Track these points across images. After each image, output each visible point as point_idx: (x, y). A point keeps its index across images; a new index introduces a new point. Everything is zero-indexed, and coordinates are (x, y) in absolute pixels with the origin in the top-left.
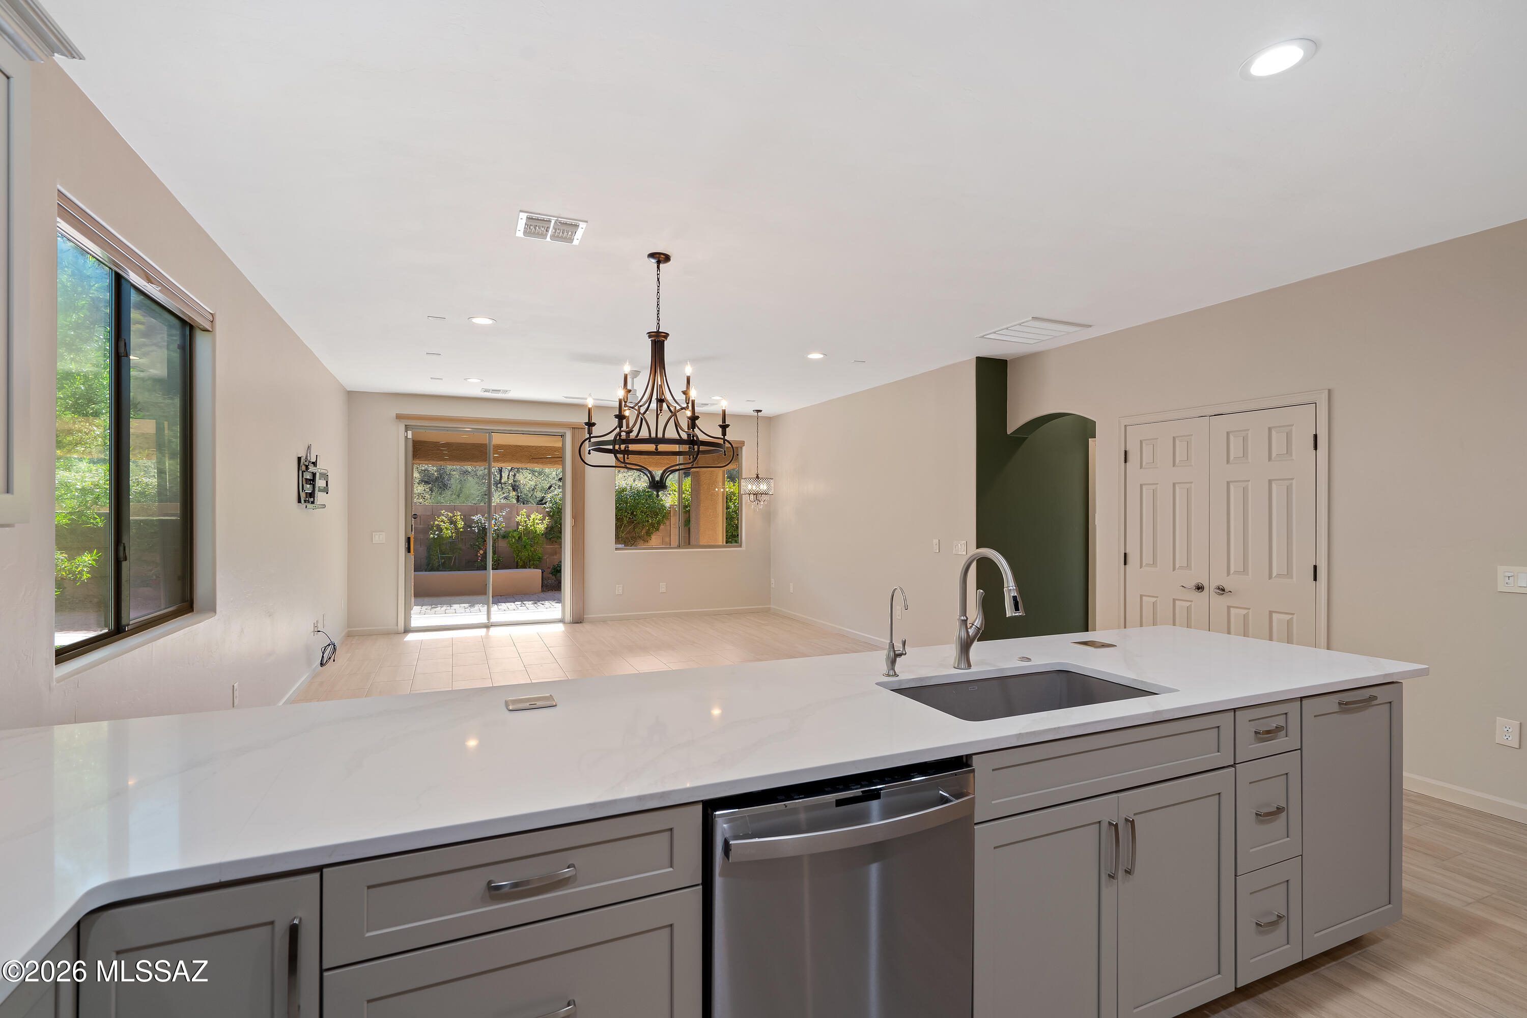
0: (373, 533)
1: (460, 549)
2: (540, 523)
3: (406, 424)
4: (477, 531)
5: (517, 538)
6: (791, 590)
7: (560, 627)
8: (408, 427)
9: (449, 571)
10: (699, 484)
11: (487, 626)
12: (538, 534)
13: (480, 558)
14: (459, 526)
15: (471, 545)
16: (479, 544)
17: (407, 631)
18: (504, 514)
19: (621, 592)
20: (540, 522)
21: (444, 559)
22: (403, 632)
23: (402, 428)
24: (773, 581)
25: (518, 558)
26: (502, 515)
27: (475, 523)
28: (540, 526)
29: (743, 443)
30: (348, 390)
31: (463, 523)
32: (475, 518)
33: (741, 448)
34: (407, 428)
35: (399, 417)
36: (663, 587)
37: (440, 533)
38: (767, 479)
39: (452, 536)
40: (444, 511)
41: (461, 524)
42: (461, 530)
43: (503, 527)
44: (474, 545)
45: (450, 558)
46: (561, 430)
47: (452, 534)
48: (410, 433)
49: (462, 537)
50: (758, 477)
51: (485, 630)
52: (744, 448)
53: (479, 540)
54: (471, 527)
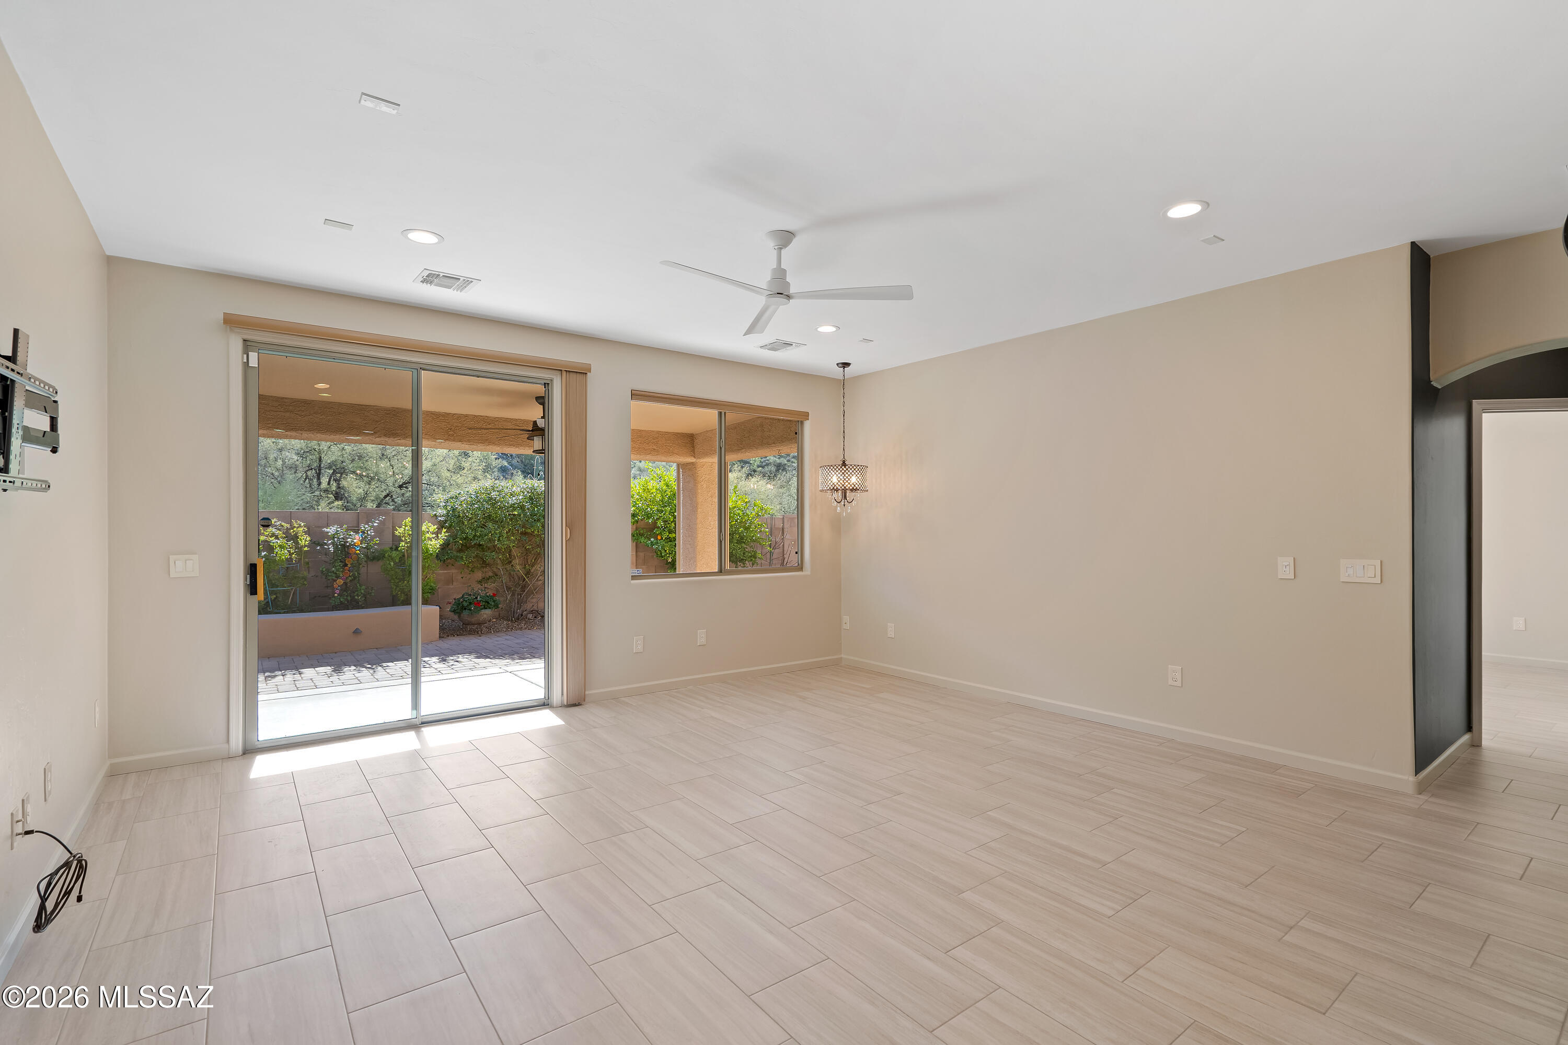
0: (172, 558)
1: (304, 578)
2: (433, 538)
3: (246, 337)
4: (332, 549)
5: (397, 561)
6: (891, 633)
7: (548, 719)
8: (249, 343)
9: (284, 613)
10: (695, 480)
11: (414, 725)
12: (431, 554)
13: (338, 591)
14: (302, 543)
15: (322, 572)
16: (337, 570)
17: (250, 750)
18: (375, 524)
19: (640, 648)
20: (434, 535)
21: (275, 594)
22: (241, 753)
23: (236, 345)
24: (846, 619)
25: (398, 589)
26: (373, 526)
27: (329, 538)
28: (433, 542)
29: (806, 415)
30: (108, 253)
31: (308, 539)
32: (331, 530)
33: (802, 423)
34: (247, 346)
35: (231, 322)
36: (702, 637)
37: (270, 554)
38: (861, 469)
39: (291, 558)
40: (275, 520)
41: (305, 540)
42: (306, 549)
43: (376, 544)
44: (328, 570)
45: (286, 593)
46: (546, 375)
47: (291, 554)
48: (253, 357)
49: (307, 560)
50: (844, 464)
51: (411, 734)
52: (807, 425)
53: (336, 564)
54: (322, 545)
